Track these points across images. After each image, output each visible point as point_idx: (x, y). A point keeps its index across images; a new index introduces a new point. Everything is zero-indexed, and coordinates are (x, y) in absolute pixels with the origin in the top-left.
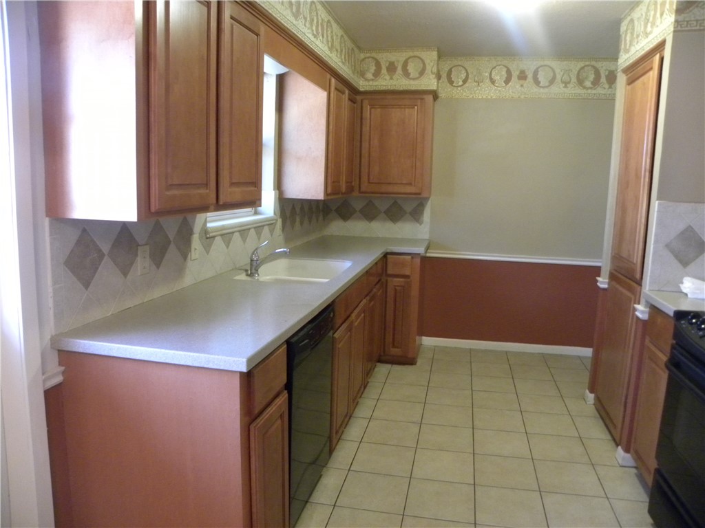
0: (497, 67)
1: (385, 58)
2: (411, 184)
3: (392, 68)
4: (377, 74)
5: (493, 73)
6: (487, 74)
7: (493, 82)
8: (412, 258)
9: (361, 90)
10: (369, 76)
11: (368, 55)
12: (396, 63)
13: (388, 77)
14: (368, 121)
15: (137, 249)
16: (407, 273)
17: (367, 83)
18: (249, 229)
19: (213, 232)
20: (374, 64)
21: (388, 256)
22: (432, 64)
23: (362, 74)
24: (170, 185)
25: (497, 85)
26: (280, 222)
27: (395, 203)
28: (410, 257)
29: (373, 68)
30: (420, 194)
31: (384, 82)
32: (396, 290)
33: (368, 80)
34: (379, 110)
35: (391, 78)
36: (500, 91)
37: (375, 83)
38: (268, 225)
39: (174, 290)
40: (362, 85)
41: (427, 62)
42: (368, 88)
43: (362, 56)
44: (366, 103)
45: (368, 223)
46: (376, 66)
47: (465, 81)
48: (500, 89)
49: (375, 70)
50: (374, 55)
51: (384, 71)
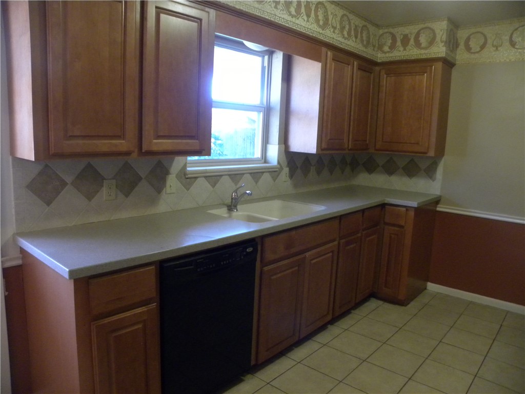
0: (519, 29)
1: (399, 31)
2: (418, 144)
3: (405, 41)
4: (393, 47)
5: (515, 35)
6: (507, 38)
7: (513, 44)
8: (407, 210)
9: (379, 61)
10: (386, 48)
11: (386, 30)
12: (409, 35)
13: (402, 49)
14: (384, 88)
15: (103, 182)
16: (402, 223)
17: (383, 55)
18: (244, 174)
19: (189, 174)
20: (390, 38)
21: (387, 206)
22: (441, 33)
23: (380, 48)
24: (71, 136)
25: (517, 47)
26: (286, 170)
27: (412, 160)
28: (404, 209)
29: (389, 42)
30: (426, 153)
31: (399, 54)
32: (391, 237)
33: (385, 53)
34: (393, 78)
35: (405, 50)
36: (520, 52)
37: (391, 55)
38: (269, 172)
39: (145, 214)
40: (380, 57)
41: (437, 31)
42: (384, 60)
43: (381, 32)
44: (383, 72)
45: (388, 177)
46: (392, 40)
47: (483, 47)
48: (519, 50)
49: (391, 43)
50: (391, 30)
51: (399, 43)
